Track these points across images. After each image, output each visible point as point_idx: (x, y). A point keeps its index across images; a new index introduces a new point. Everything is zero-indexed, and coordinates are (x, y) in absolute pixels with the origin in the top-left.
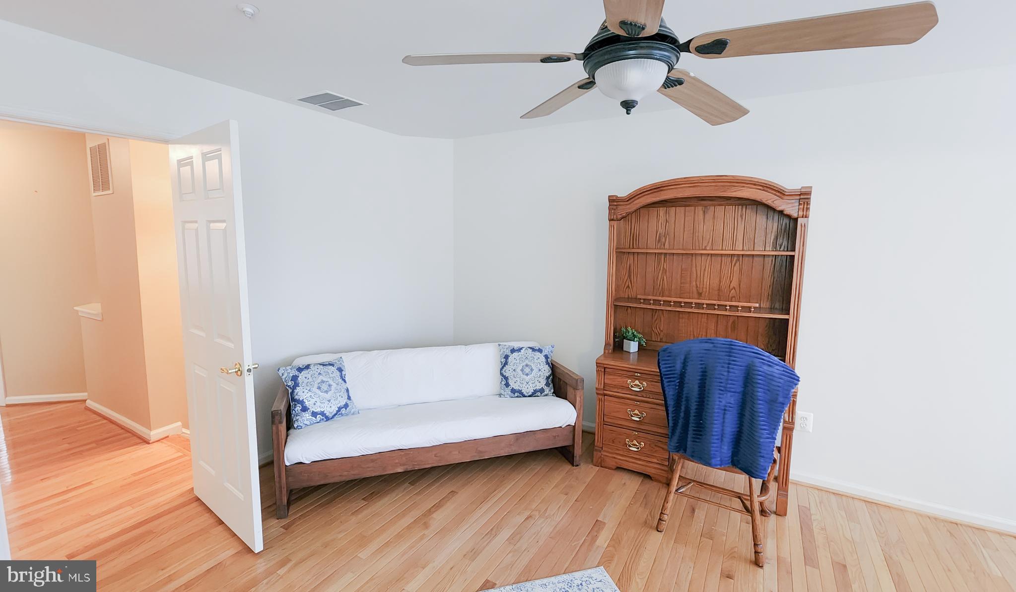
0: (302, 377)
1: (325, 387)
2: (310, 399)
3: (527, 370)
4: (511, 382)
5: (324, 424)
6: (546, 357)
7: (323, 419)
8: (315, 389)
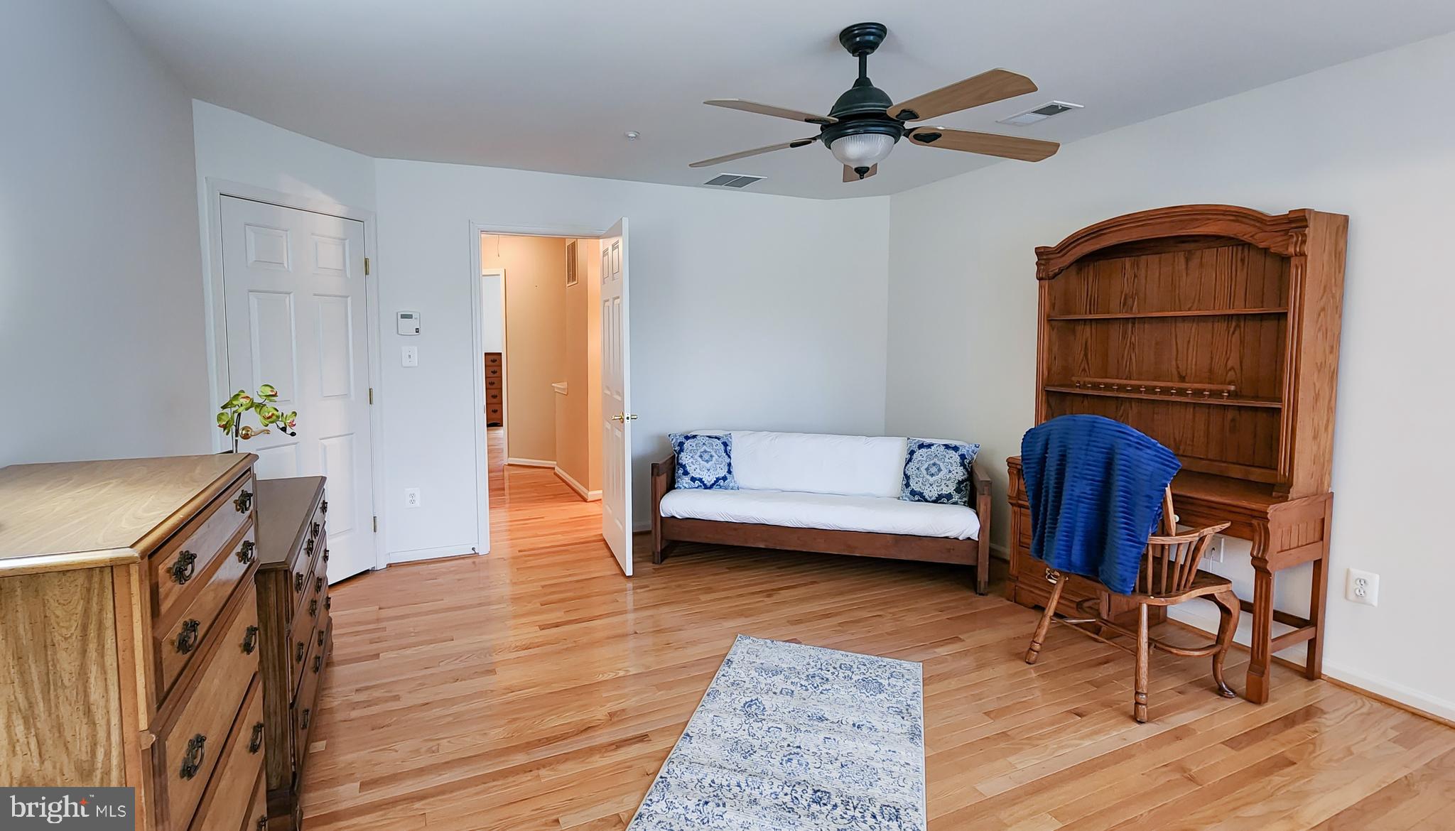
0: (687, 444)
1: (706, 457)
2: (691, 465)
3: (934, 470)
4: (912, 483)
5: (702, 491)
6: (963, 457)
7: (701, 486)
8: (696, 457)
